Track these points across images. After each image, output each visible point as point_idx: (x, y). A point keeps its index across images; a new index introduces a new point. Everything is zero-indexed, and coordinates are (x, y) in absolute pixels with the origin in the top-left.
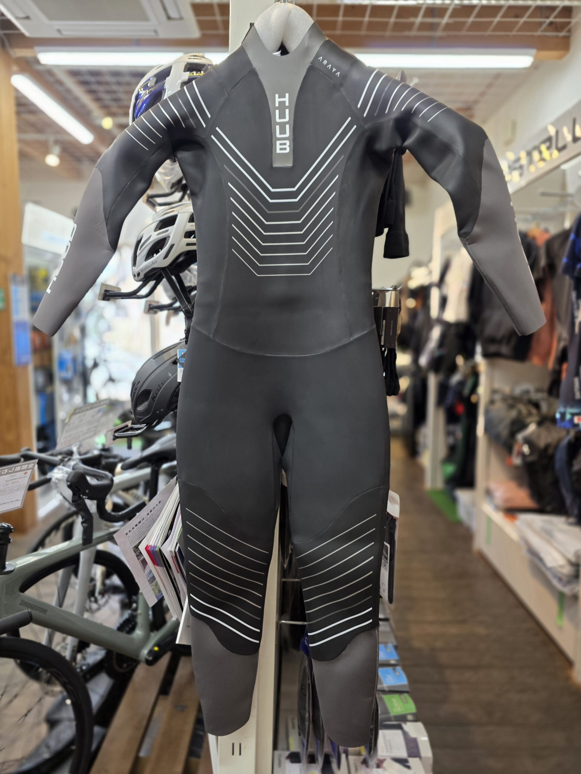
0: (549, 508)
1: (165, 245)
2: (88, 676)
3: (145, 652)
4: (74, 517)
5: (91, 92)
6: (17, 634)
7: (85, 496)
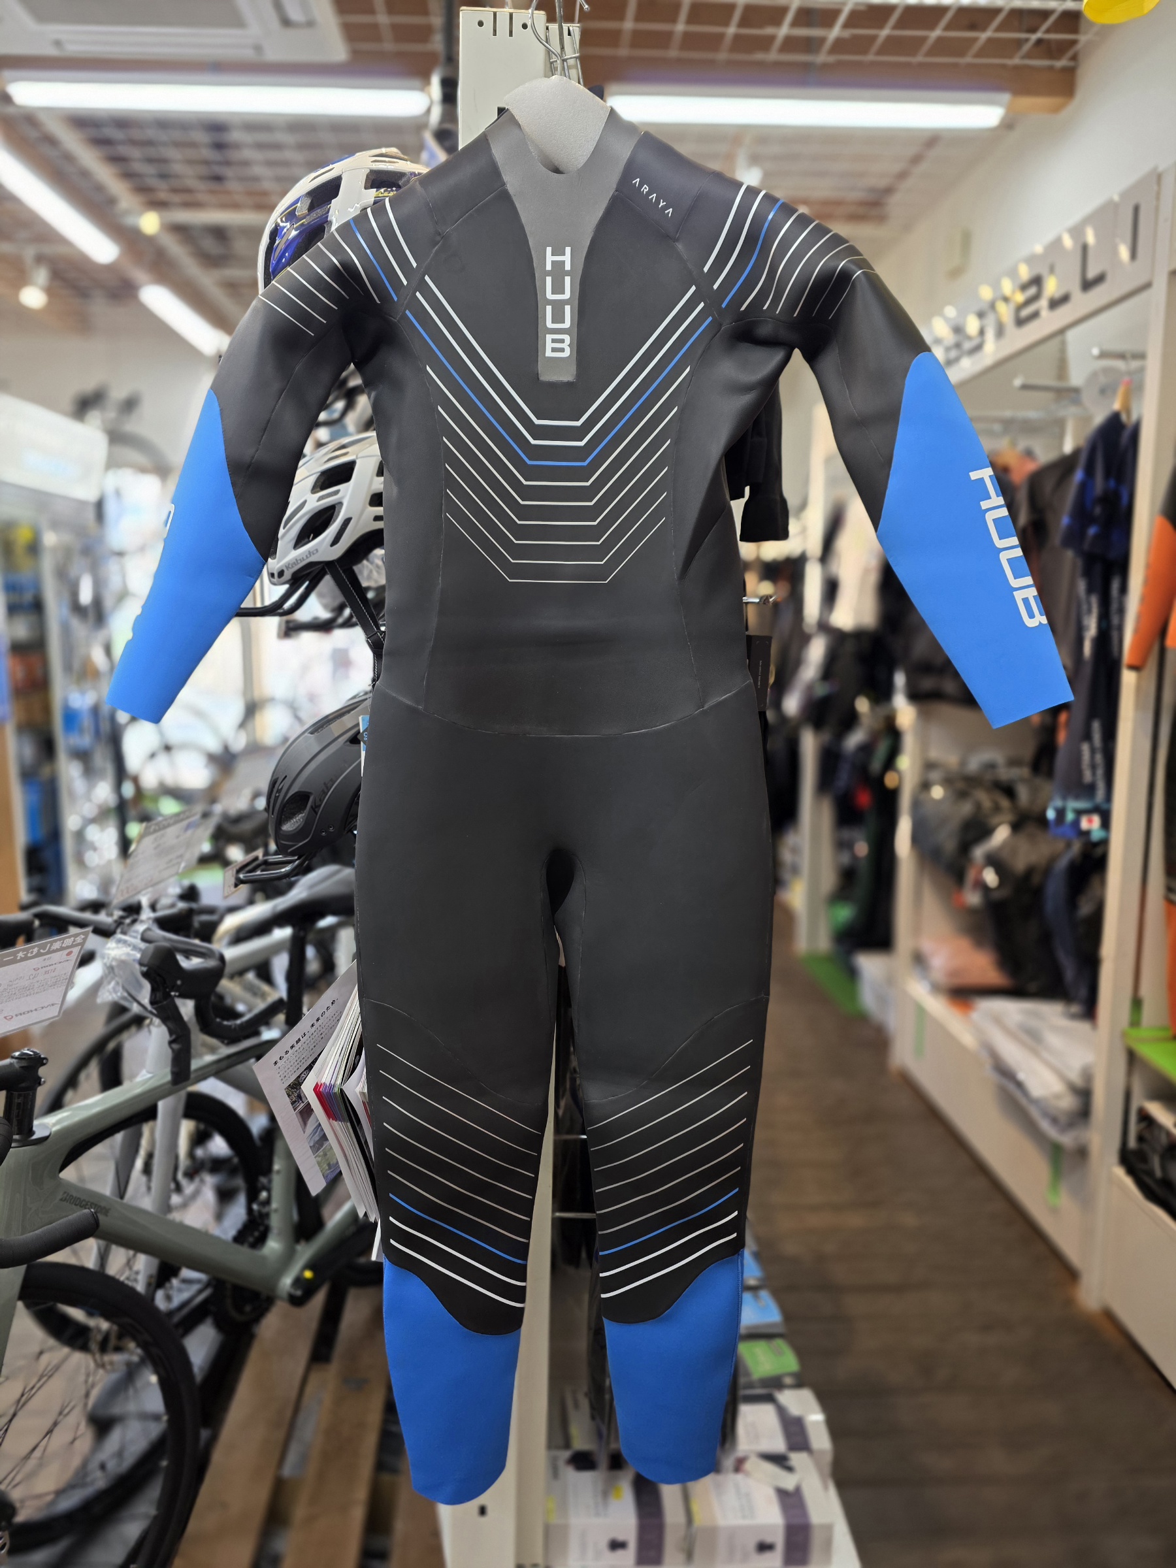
0: (1033, 987)
1: (332, 520)
3: (287, 1281)
5: (116, 160)
7: (176, 991)
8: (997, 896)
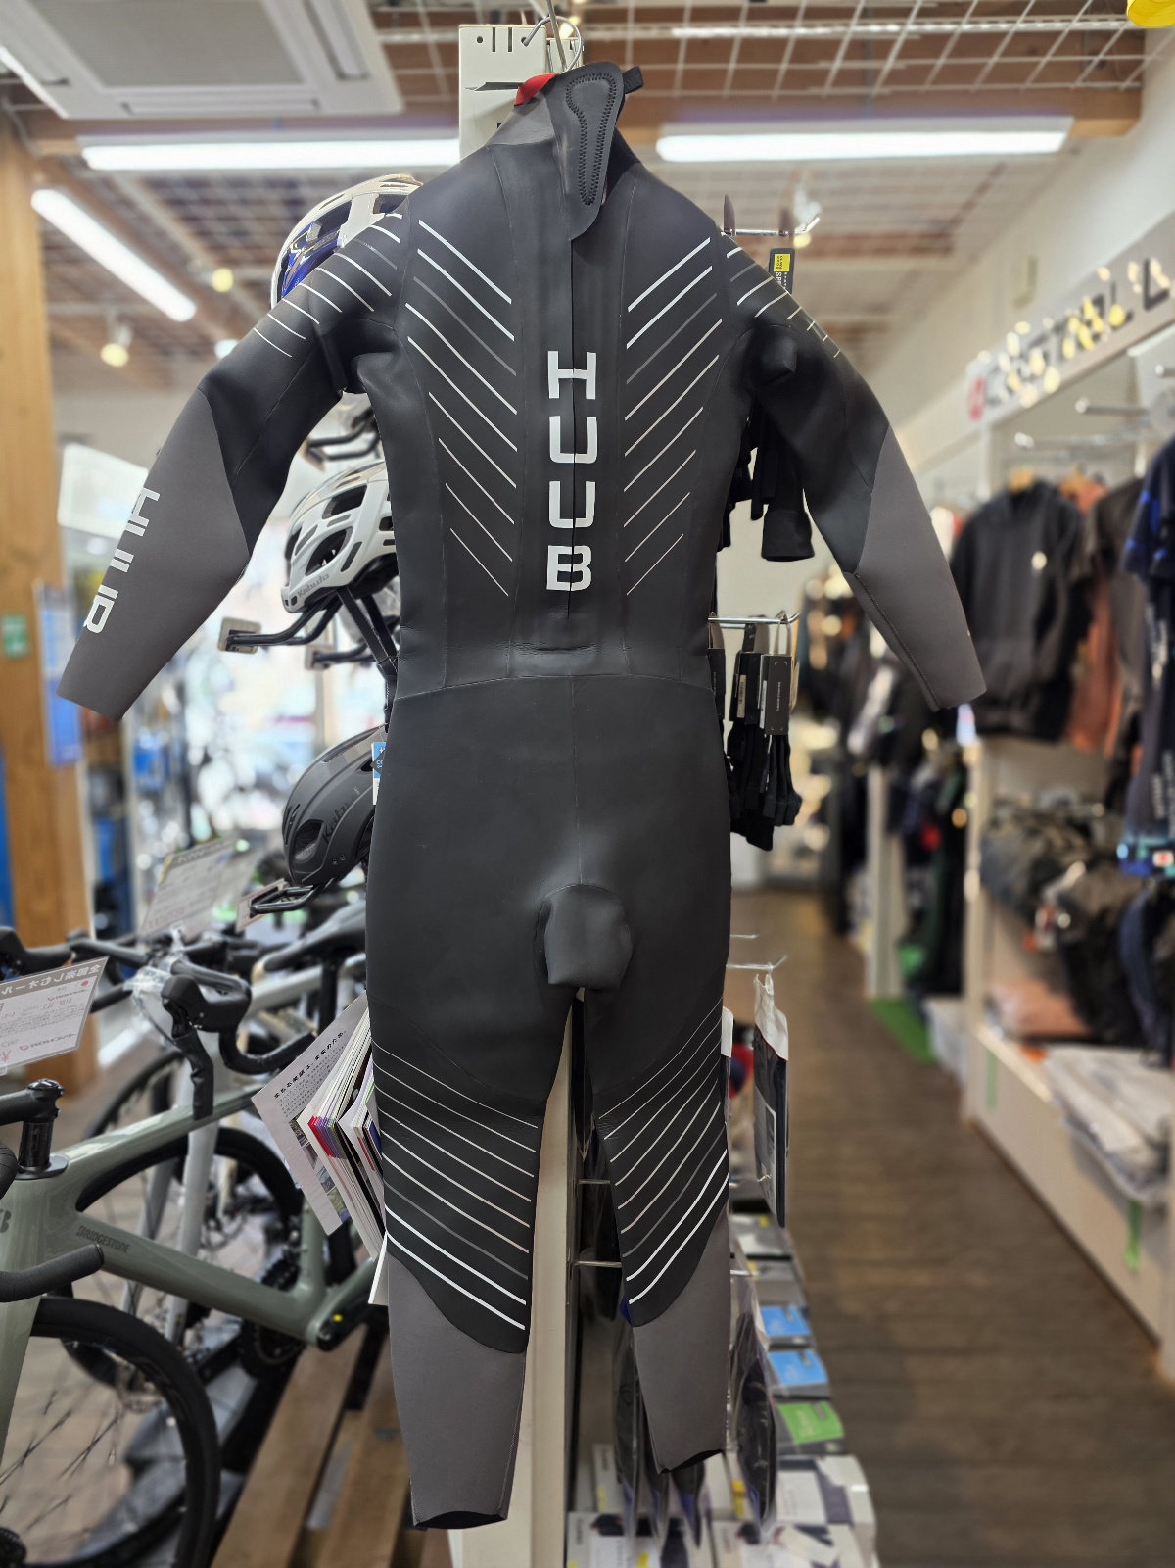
0: (1110, 1034)
1: (343, 545)
2: (207, 1373)
3: (316, 1325)
4: (175, 1065)
5: (190, 219)
6: (69, 1292)
7: (199, 1024)
8: (1070, 937)
